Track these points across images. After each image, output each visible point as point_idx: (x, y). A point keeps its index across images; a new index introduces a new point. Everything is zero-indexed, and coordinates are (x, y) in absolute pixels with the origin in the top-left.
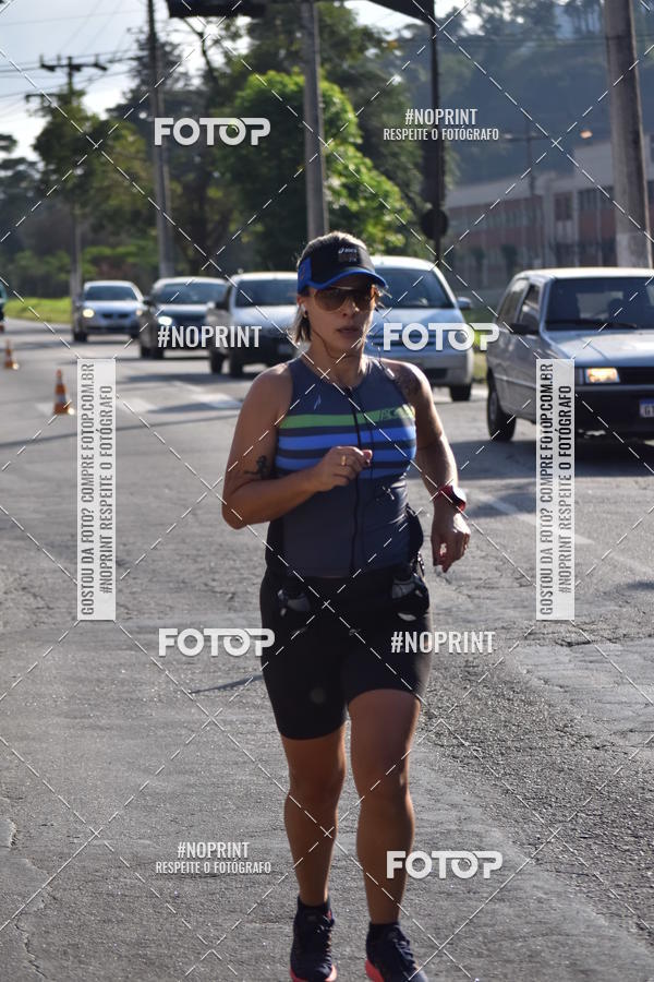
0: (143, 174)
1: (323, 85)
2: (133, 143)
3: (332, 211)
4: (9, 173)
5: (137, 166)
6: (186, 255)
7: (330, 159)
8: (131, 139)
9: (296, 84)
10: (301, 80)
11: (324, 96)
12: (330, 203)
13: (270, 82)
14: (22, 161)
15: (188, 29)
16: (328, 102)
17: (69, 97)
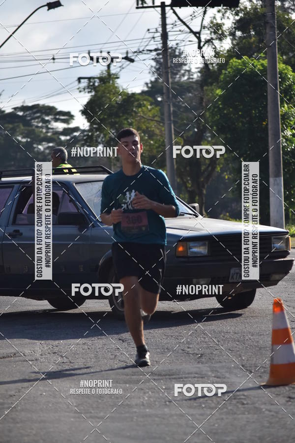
0: (157, 132)
1: (280, 66)
2: (150, 111)
3: (286, 153)
4: (68, 138)
5: (153, 126)
6: (186, 187)
7: (285, 117)
8: (149, 107)
9: (262, 65)
10: (265, 62)
11: (281, 73)
12: (284, 147)
13: (244, 64)
14: (76, 129)
15: (188, 30)
16: (284, 78)
17: (108, 79)
